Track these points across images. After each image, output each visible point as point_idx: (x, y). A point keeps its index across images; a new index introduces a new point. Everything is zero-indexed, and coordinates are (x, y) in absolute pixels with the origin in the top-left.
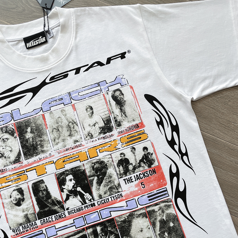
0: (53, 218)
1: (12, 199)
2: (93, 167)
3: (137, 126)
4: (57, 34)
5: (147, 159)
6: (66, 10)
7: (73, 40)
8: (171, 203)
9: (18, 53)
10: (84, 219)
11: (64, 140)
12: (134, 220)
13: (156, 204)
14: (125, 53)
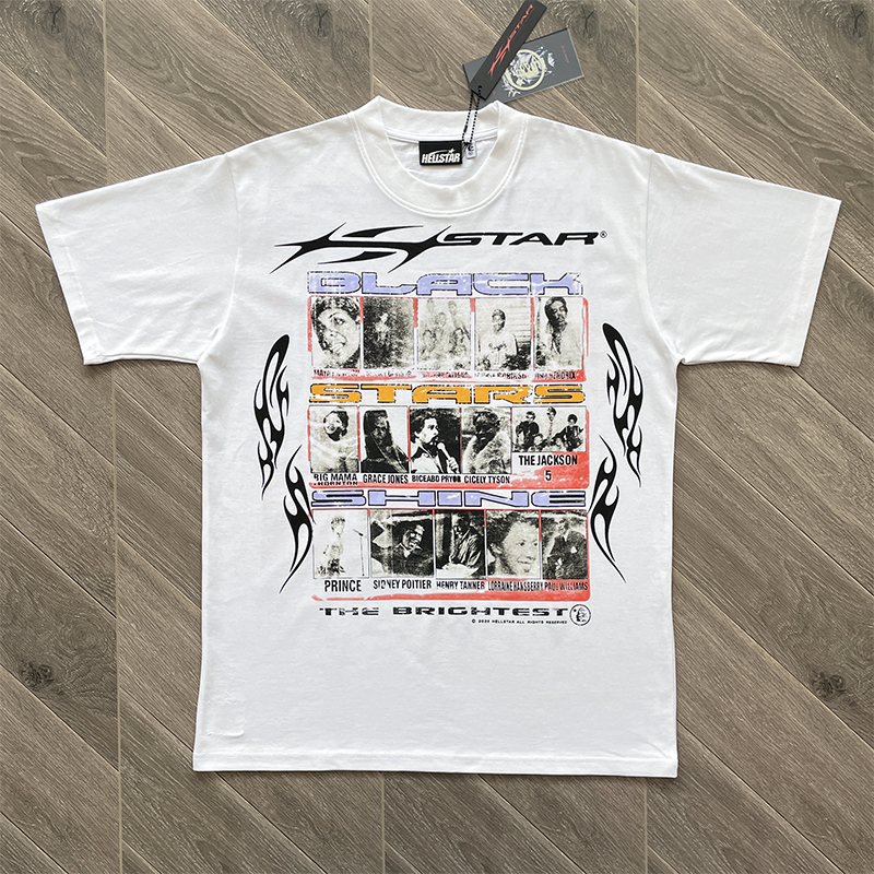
0: (386, 477)
1: (326, 425)
2: (475, 419)
3: (572, 375)
4: (482, 155)
5: (570, 436)
6: (515, 115)
7: (510, 177)
8: (584, 518)
9: (402, 166)
10: (437, 496)
11: (438, 357)
12: (516, 524)
13: (560, 512)
14: (596, 235)
